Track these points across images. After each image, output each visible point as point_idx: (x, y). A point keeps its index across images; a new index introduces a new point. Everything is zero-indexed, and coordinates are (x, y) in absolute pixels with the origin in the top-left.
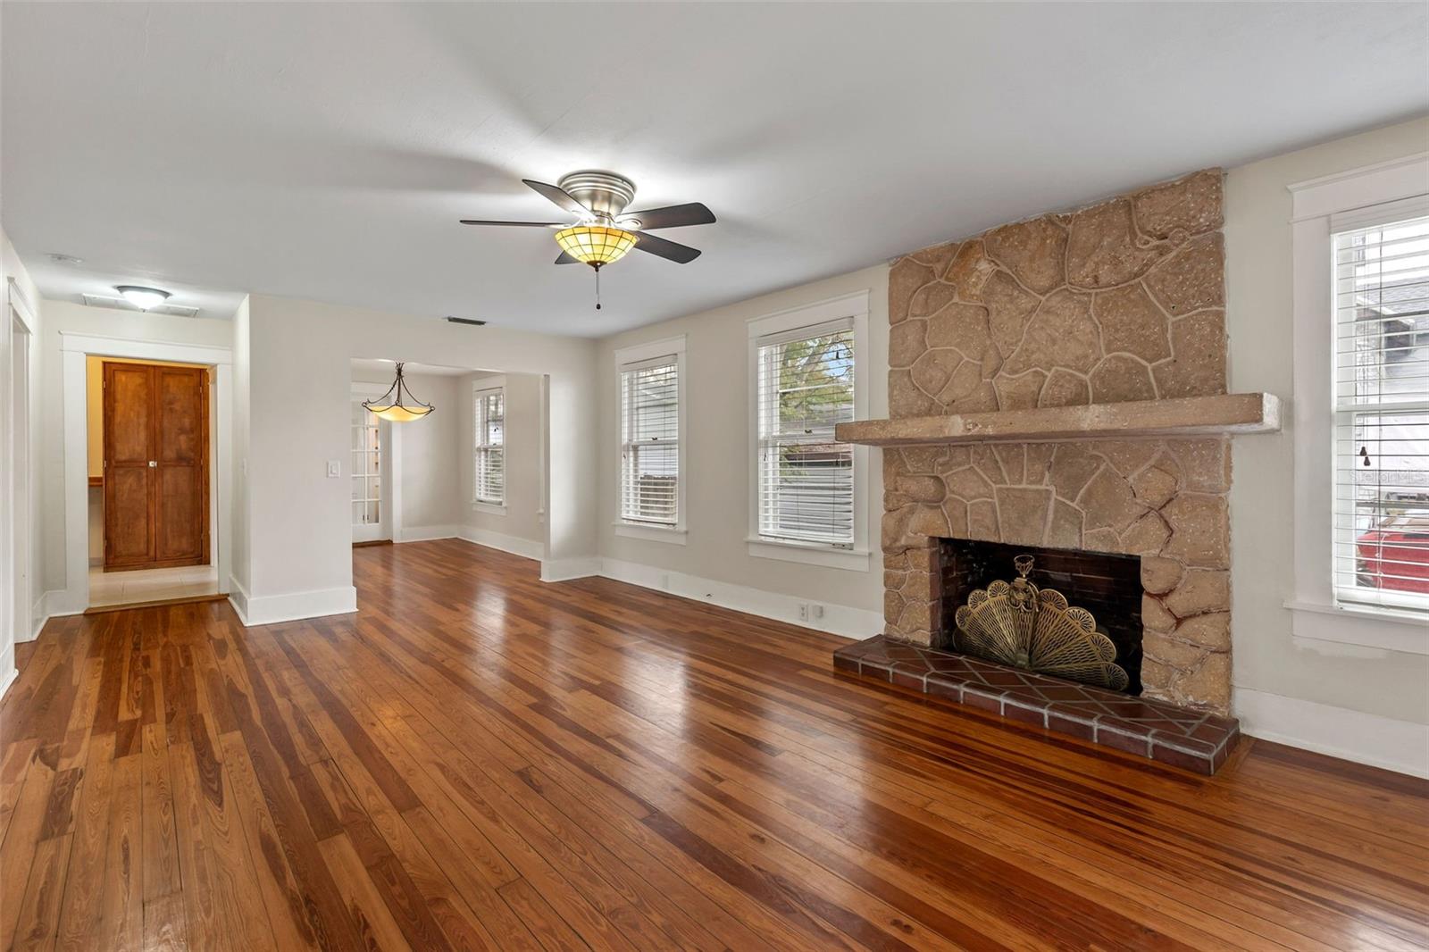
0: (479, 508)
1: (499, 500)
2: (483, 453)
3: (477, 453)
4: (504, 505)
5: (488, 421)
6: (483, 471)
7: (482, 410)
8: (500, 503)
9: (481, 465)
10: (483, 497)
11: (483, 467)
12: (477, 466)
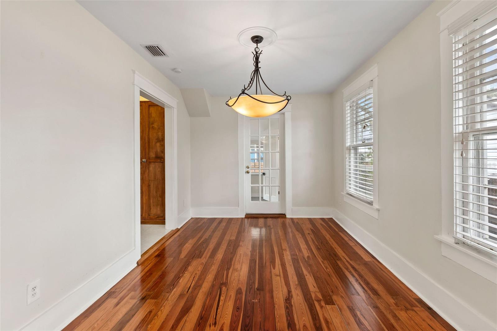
0: (348, 199)
1: (370, 198)
2: (352, 151)
3: (347, 152)
4: (376, 206)
5: (357, 123)
6: (352, 168)
7: (352, 114)
8: (371, 203)
9: (351, 163)
10: (352, 191)
11: (352, 164)
12: (347, 163)
